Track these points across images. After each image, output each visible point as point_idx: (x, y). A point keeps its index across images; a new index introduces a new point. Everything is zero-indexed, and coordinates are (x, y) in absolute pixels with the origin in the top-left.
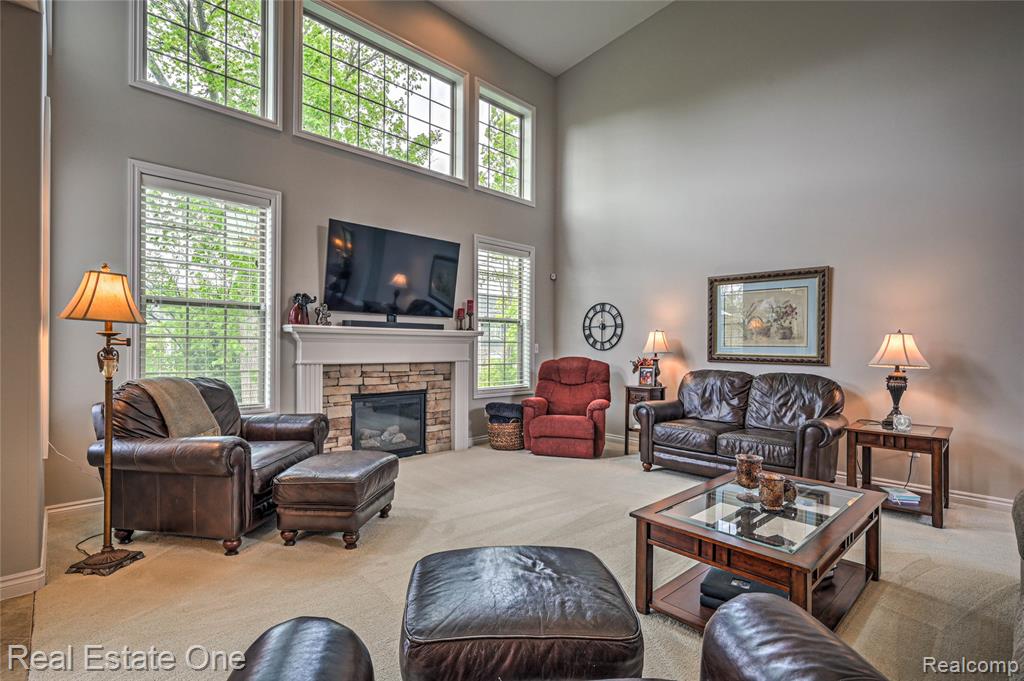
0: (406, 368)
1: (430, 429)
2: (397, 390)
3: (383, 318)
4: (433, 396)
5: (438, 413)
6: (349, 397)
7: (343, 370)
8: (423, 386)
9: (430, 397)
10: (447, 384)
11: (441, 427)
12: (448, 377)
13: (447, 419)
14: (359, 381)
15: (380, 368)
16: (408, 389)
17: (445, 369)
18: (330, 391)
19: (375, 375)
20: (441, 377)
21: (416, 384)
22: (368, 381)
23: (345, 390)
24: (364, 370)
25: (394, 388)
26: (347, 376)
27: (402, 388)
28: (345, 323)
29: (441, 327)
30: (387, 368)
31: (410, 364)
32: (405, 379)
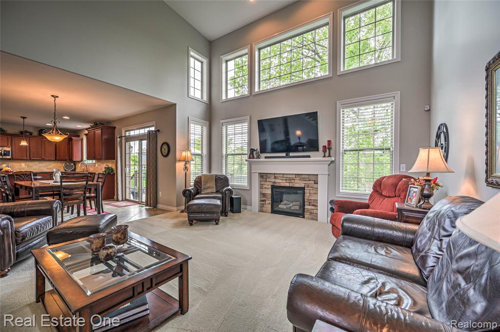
0: (294, 176)
1: (306, 207)
2: (289, 186)
3: (284, 154)
4: (308, 191)
5: (311, 200)
6: (270, 186)
7: (268, 175)
8: (303, 185)
9: (307, 191)
10: (315, 186)
11: (313, 207)
12: (316, 183)
13: (315, 204)
14: (273, 180)
15: (282, 176)
16: (294, 186)
17: (314, 178)
18: (263, 183)
19: (279, 178)
20: (313, 182)
21: (299, 184)
22: (276, 181)
23: (268, 183)
24: (275, 176)
25: (288, 185)
26: (269, 178)
27: (291, 185)
28: (266, 157)
29: (309, 157)
30: (285, 176)
31: (296, 174)
32: (293, 181)
